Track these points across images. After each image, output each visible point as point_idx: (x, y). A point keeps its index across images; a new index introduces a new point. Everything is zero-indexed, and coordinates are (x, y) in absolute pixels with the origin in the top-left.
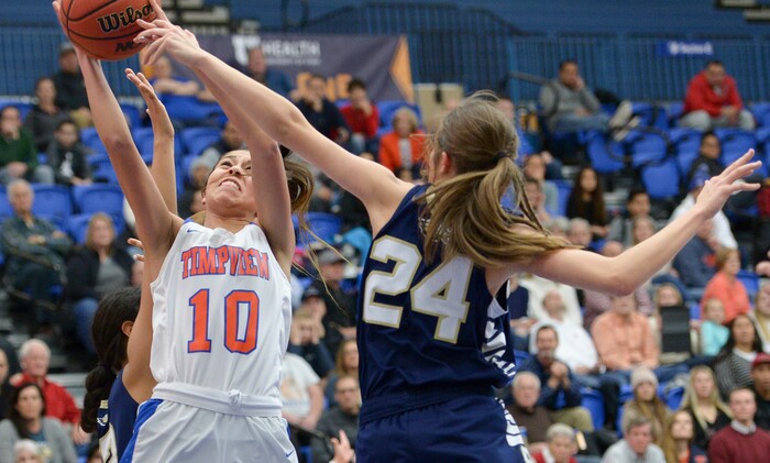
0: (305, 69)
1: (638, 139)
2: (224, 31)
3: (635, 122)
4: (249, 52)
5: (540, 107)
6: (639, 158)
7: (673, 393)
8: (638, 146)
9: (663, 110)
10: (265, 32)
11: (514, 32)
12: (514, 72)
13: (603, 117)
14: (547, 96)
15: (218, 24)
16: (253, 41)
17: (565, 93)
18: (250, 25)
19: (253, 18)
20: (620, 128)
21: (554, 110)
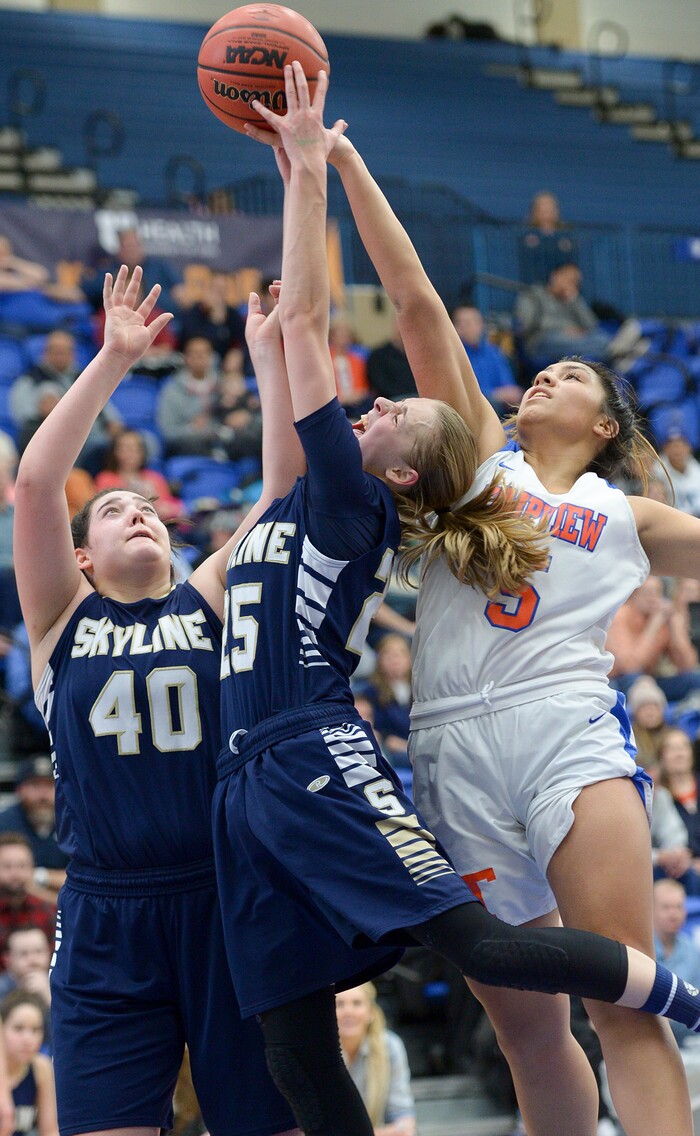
0: (198, 260)
1: (648, 370)
2: (85, 205)
3: (644, 348)
4: (121, 235)
5: (516, 322)
6: (649, 396)
7: (686, 718)
8: (648, 381)
9: (680, 334)
10: (145, 207)
11: (485, 219)
12: (482, 274)
13: (601, 337)
14: (526, 308)
15: (78, 195)
16: (126, 220)
17: (551, 305)
18: (124, 196)
19: (128, 187)
20: (623, 356)
21: (536, 328)
